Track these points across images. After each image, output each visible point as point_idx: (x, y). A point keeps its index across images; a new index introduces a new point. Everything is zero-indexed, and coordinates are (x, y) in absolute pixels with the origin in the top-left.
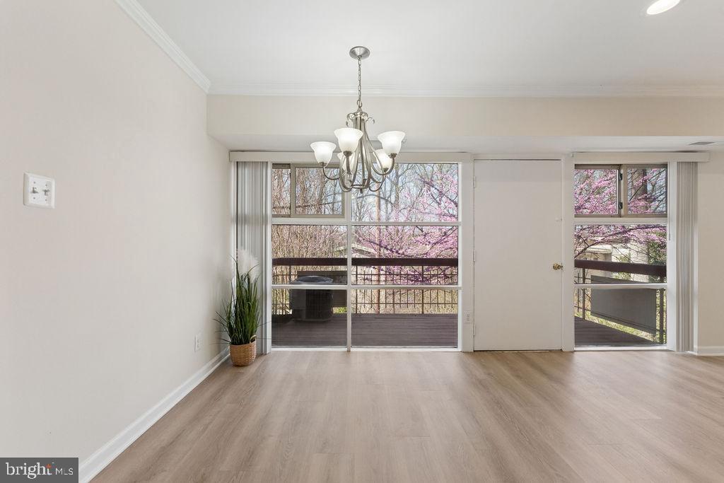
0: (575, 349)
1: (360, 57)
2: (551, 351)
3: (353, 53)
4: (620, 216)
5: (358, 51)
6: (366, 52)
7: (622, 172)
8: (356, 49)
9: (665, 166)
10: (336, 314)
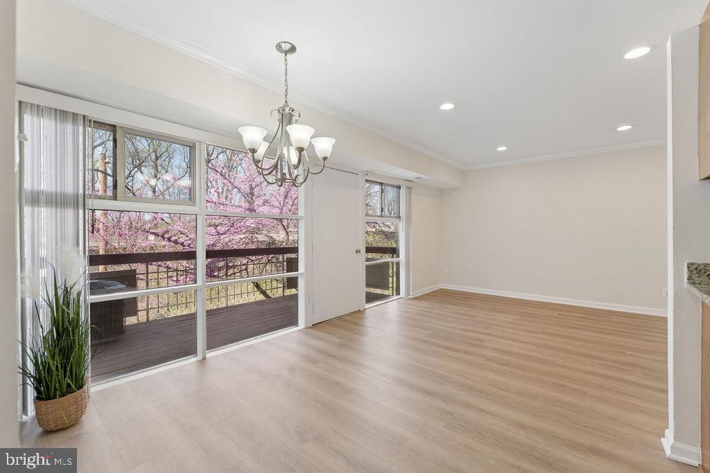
0: (366, 307)
1: (286, 52)
2: (355, 312)
3: (279, 47)
4: (382, 216)
5: (286, 47)
6: (293, 49)
7: (383, 188)
8: (283, 45)
9: (399, 187)
10: (130, 326)
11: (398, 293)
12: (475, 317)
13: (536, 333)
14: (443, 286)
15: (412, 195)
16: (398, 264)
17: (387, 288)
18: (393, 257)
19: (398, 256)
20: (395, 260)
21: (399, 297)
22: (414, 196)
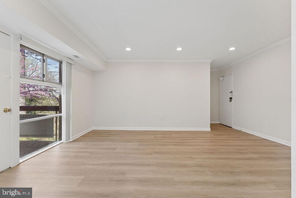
4: (43, 81)
7: (44, 58)
9: (61, 62)
11: (60, 139)
12: (115, 149)
13: (151, 154)
14: (94, 128)
15: (72, 69)
16: (60, 117)
17: (52, 136)
18: (57, 113)
19: (61, 112)
20: (58, 115)
21: (61, 142)
22: (73, 70)
